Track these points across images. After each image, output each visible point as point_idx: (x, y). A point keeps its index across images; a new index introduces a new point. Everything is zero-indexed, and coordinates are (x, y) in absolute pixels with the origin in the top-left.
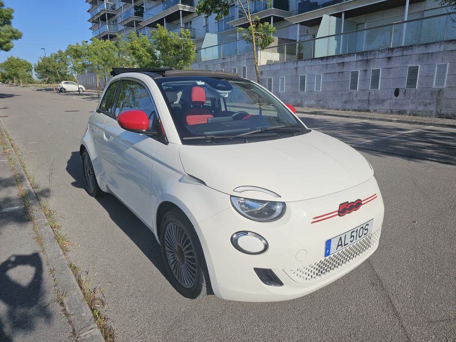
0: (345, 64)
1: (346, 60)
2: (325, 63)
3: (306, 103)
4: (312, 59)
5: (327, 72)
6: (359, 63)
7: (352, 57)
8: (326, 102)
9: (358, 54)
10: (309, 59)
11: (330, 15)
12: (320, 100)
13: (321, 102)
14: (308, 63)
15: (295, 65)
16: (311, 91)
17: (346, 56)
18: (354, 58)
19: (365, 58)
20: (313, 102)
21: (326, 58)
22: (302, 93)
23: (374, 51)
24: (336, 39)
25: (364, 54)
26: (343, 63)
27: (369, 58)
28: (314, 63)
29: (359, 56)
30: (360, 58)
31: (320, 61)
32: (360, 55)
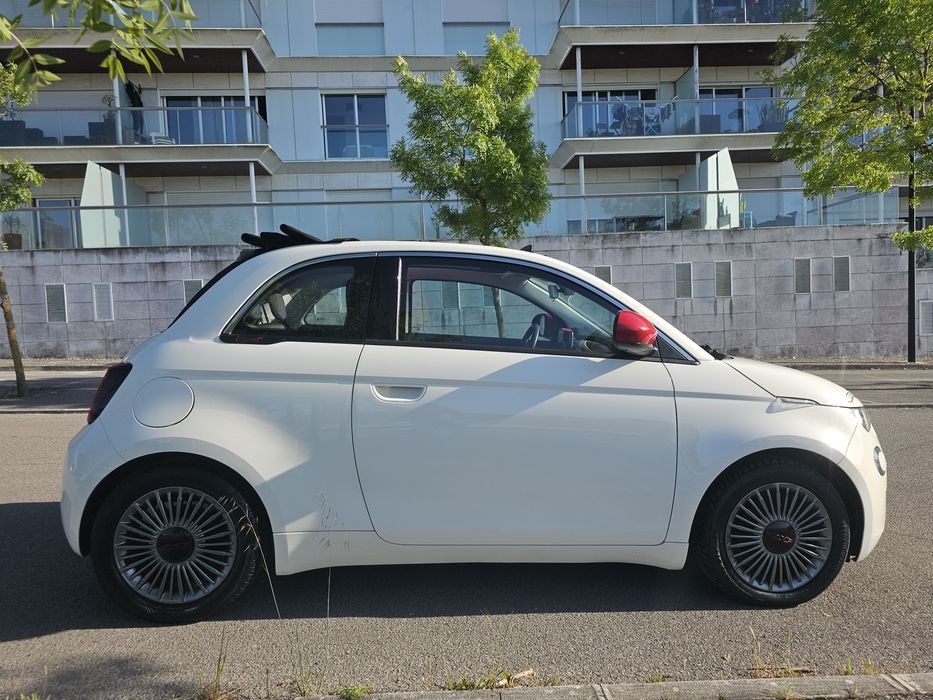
0: (167, 267)
1: (169, 258)
2: (116, 260)
3: (73, 348)
4: (77, 250)
5: (125, 280)
6: (200, 266)
7: (181, 253)
8: (132, 342)
9: (194, 248)
10: (69, 250)
11: (100, 165)
12: (114, 340)
13: (118, 344)
14: (69, 258)
15: (27, 261)
16: (86, 321)
17: (168, 252)
18: (185, 257)
19: (212, 258)
20: (94, 345)
21: (116, 251)
22: (56, 326)
23: (228, 246)
24: (116, 214)
25: (209, 250)
26: (163, 264)
27: (218, 258)
28: (83, 258)
29: (198, 253)
30: (199, 256)
31: (102, 257)
32: (200, 251)
